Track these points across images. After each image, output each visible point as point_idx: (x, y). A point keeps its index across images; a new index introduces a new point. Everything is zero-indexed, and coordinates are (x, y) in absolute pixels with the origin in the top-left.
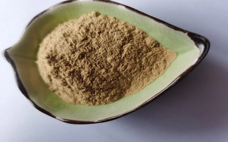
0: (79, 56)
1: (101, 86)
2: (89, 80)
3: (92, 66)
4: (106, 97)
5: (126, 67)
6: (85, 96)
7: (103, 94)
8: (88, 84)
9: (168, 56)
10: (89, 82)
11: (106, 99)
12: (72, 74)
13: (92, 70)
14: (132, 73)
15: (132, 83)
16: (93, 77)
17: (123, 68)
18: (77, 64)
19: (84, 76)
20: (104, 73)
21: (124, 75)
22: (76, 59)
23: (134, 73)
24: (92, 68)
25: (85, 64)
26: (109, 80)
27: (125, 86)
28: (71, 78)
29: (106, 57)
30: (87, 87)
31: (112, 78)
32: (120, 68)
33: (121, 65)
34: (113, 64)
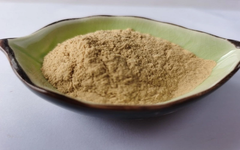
0: (126, 46)
1: (150, 79)
2: (137, 69)
3: (139, 58)
4: (154, 95)
5: (172, 67)
6: (127, 90)
7: (151, 90)
8: (135, 73)
9: (206, 65)
10: (137, 71)
11: (154, 96)
12: (117, 59)
13: (139, 61)
14: (177, 74)
15: (179, 84)
16: (141, 67)
17: (170, 67)
18: (121, 53)
19: (131, 63)
20: (152, 67)
21: (171, 75)
22: (122, 48)
23: (180, 75)
24: (139, 60)
25: (132, 54)
26: (157, 75)
27: (173, 87)
28: (115, 62)
29: (152, 54)
30: (134, 76)
31: (160, 74)
32: (167, 67)
33: (167, 64)
34: (160, 61)
